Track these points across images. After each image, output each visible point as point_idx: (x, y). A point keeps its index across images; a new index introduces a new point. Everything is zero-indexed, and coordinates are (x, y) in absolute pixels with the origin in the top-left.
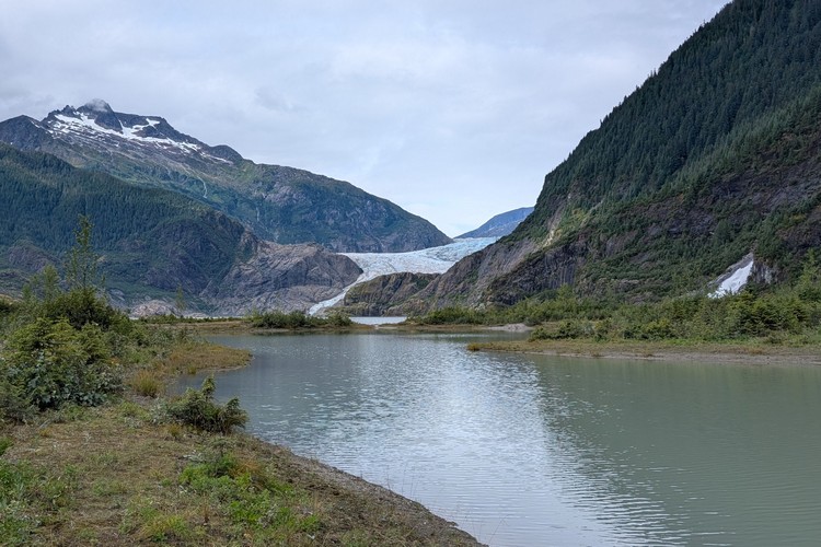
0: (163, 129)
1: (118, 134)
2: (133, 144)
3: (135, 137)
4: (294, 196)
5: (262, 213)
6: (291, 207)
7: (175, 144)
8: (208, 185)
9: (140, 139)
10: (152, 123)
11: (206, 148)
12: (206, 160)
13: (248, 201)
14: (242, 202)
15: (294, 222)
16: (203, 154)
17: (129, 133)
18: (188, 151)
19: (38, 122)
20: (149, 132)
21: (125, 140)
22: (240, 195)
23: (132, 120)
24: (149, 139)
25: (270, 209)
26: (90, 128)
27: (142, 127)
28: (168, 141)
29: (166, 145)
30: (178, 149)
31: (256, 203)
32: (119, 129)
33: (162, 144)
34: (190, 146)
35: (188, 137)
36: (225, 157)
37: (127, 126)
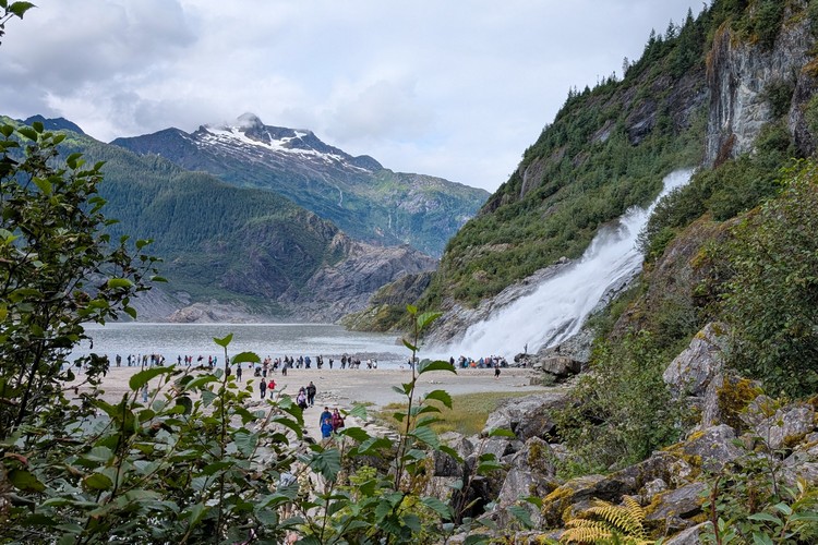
0: (310, 140)
1: (266, 146)
2: (278, 154)
3: (282, 148)
4: (427, 204)
5: (394, 220)
6: (423, 214)
7: (319, 154)
8: (344, 193)
9: (286, 150)
10: (299, 135)
11: (348, 158)
12: (347, 170)
13: (381, 209)
14: (375, 209)
15: (424, 229)
16: (345, 165)
17: (276, 145)
18: (331, 161)
19: (186, 134)
20: (296, 143)
21: (270, 151)
22: (374, 203)
23: (280, 133)
24: (295, 150)
25: (402, 216)
26: (238, 141)
27: (289, 139)
28: (312, 152)
29: (311, 155)
30: (321, 160)
31: (389, 211)
32: (267, 141)
33: (306, 155)
34: (334, 156)
35: (333, 148)
36: (366, 167)
37: (275, 139)
